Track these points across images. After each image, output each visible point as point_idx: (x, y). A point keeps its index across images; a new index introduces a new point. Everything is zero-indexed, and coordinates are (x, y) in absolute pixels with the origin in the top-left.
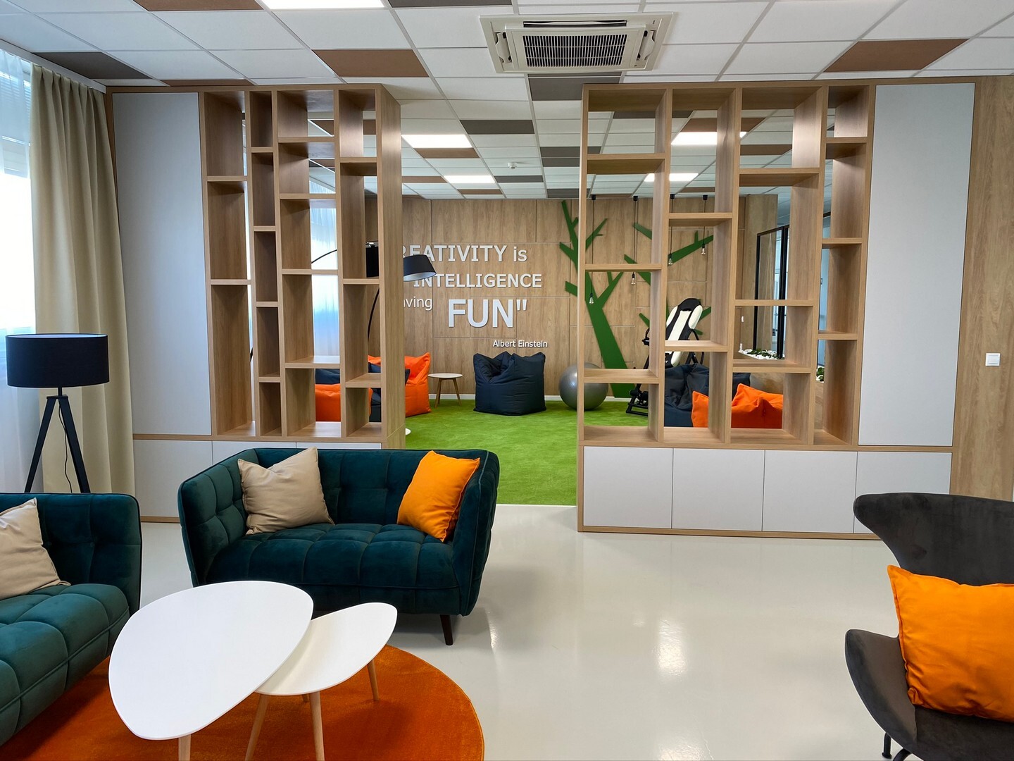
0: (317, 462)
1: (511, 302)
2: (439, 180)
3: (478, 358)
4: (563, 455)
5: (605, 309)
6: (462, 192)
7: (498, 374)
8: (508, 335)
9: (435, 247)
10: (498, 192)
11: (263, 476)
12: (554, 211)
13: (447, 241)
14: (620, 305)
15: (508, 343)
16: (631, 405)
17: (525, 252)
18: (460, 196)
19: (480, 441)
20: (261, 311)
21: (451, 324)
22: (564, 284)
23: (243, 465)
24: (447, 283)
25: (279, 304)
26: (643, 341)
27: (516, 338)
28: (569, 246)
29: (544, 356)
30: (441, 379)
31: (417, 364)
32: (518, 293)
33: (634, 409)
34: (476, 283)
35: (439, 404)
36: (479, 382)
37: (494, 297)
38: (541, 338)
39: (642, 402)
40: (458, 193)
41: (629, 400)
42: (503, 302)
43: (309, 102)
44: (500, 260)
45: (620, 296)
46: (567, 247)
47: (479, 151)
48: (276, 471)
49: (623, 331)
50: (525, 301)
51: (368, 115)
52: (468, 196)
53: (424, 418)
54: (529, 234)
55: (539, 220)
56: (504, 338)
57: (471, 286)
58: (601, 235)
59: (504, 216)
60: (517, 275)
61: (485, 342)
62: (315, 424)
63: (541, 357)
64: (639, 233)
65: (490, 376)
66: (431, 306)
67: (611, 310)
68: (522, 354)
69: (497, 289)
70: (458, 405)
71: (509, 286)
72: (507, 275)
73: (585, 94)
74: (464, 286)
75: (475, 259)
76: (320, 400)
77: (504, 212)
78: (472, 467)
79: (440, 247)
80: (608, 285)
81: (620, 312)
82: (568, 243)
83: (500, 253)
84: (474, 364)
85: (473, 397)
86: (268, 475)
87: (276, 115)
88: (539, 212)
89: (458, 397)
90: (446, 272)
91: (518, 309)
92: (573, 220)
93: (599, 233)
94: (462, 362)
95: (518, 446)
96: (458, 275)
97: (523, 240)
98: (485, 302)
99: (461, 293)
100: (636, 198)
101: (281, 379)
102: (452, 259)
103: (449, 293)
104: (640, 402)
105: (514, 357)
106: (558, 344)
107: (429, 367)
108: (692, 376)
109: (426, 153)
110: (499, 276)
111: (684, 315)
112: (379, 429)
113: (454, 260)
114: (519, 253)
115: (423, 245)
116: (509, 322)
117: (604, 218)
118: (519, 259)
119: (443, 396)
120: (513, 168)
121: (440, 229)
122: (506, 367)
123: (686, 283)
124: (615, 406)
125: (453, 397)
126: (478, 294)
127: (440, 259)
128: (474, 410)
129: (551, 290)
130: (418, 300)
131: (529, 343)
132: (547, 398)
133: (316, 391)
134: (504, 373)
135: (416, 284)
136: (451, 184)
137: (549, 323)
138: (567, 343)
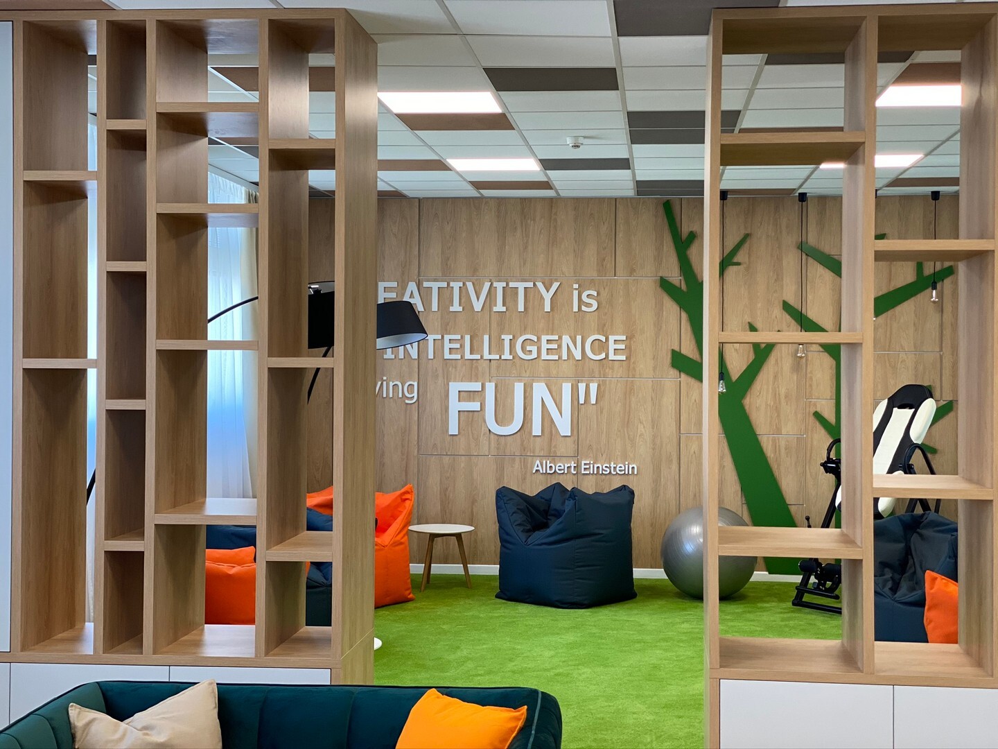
0: (216, 710)
1: (567, 388)
2: (440, 165)
3: (505, 496)
4: (673, 691)
5: (747, 402)
6: (478, 185)
7: (545, 526)
8: (561, 451)
9: (426, 284)
10: (546, 185)
11: (117, 736)
12: (648, 221)
13: (447, 273)
14: (775, 395)
15: (560, 466)
16: (802, 589)
17: (595, 294)
18: (473, 193)
19: (511, 660)
20: (115, 417)
21: (453, 429)
22: (669, 356)
23: (79, 716)
24: (447, 351)
25: (149, 405)
26: (823, 465)
27: (577, 456)
28: (678, 285)
29: (632, 493)
30: (433, 536)
31: (389, 506)
32: (582, 371)
33: (807, 598)
34: (501, 352)
35: (429, 583)
36: (509, 542)
37: (535, 377)
38: (625, 457)
39: (824, 585)
40: (470, 187)
41: (797, 579)
42: (553, 388)
43: (210, 38)
44: (547, 308)
45: (775, 377)
46: (674, 286)
47: (515, 118)
48: (139, 727)
49: (783, 444)
50: (594, 387)
51: (317, 60)
52: (487, 193)
53: (403, 613)
54: (601, 262)
55: (620, 235)
56: (553, 457)
57: (492, 357)
58: (738, 264)
59: (555, 227)
60: (579, 338)
61: (517, 465)
62: (203, 629)
63: (625, 495)
64: (811, 260)
65: (528, 531)
66: (415, 395)
67: (758, 403)
68: (589, 487)
69: (541, 363)
70: (465, 585)
71: (565, 357)
72: (560, 338)
73: (715, 25)
74: (478, 357)
75: (499, 307)
76: (214, 581)
77: (555, 220)
78: (512, 724)
79: (435, 286)
80: (752, 357)
81: (777, 410)
82: (675, 277)
83: (547, 296)
84: (498, 507)
85: (494, 569)
86: (124, 735)
87: (154, 62)
88: (619, 221)
89: (466, 569)
90: (445, 330)
91: (582, 401)
92: (685, 234)
93: (735, 260)
94: (474, 502)
95: (586, 671)
96: (467, 338)
97: (591, 272)
98: (519, 388)
99: (473, 370)
100: (803, 197)
101: (146, 545)
102: (456, 307)
103: (448, 369)
104: (819, 584)
105: (575, 494)
106: (657, 470)
107: (410, 513)
108: (921, 535)
109: (416, 122)
110: (544, 338)
111: (901, 416)
112: (327, 641)
113: (460, 309)
114: (584, 298)
115: (403, 281)
116: (564, 425)
117: (743, 232)
118: (584, 308)
119: (437, 569)
120: (576, 146)
121: (435, 251)
122: (558, 514)
123: (902, 355)
124: (770, 592)
125: (456, 569)
126: (504, 372)
127: (435, 307)
128: (498, 596)
129: (644, 365)
130: (391, 384)
131: (603, 466)
132: (638, 573)
133: (208, 564)
134: (555, 525)
135: (389, 354)
136: (457, 173)
137: (641, 428)
138: (674, 467)
